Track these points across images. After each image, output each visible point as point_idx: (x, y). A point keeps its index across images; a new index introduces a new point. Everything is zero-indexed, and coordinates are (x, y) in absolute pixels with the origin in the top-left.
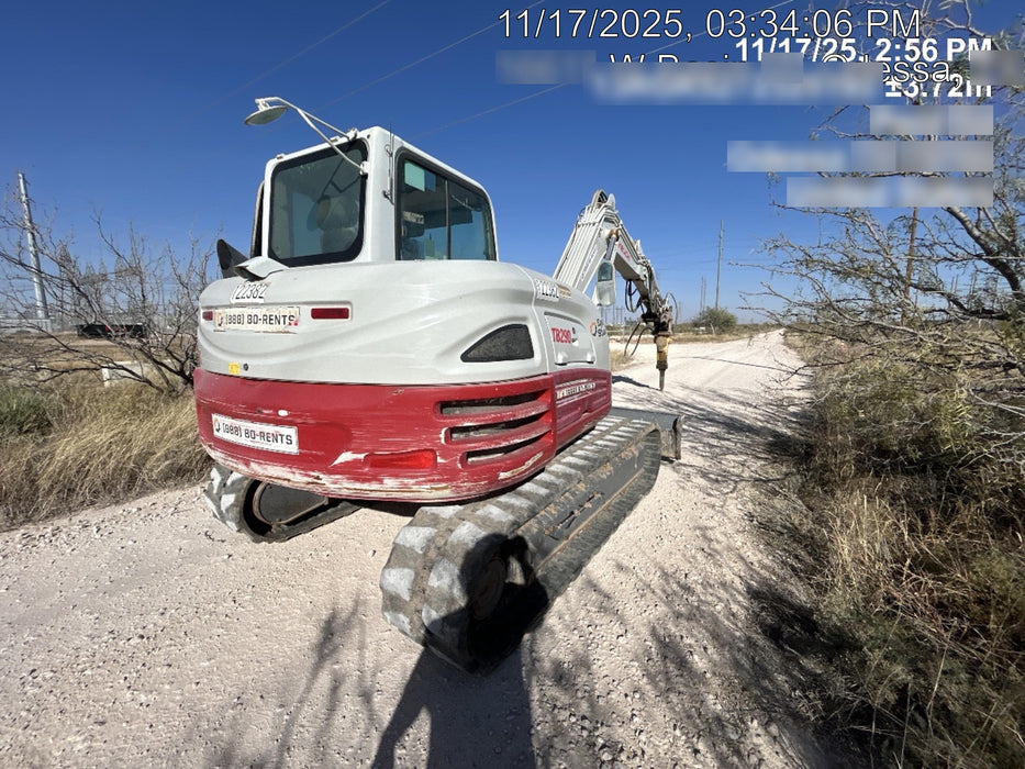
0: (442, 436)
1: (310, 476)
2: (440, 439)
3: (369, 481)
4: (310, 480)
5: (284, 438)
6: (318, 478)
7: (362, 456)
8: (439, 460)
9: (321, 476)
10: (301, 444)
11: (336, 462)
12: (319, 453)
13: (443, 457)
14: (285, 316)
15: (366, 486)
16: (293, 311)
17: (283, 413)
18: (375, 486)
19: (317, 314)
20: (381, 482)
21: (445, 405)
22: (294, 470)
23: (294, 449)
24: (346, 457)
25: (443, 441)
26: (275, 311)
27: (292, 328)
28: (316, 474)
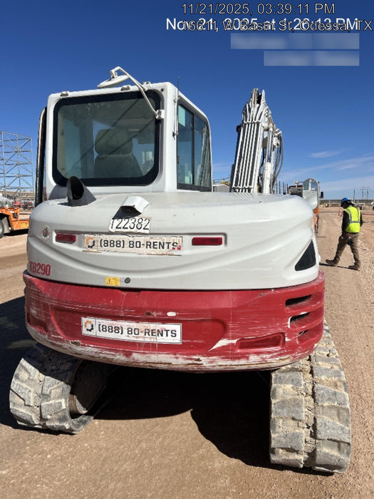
0: (289, 323)
1: (191, 359)
2: (287, 325)
3: (239, 358)
4: (190, 362)
5: (169, 333)
6: (198, 360)
7: (235, 341)
8: (287, 340)
9: (201, 358)
10: (184, 336)
11: (214, 347)
12: (200, 342)
13: (289, 337)
14: (168, 243)
15: (236, 362)
16: (176, 239)
17: (171, 314)
18: (243, 362)
19: (197, 242)
20: (248, 358)
21: (290, 302)
22: (178, 356)
23: (177, 340)
24: (223, 343)
25: (289, 327)
26: (158, 239)
27: (176, 252)
28: (196, 357)
